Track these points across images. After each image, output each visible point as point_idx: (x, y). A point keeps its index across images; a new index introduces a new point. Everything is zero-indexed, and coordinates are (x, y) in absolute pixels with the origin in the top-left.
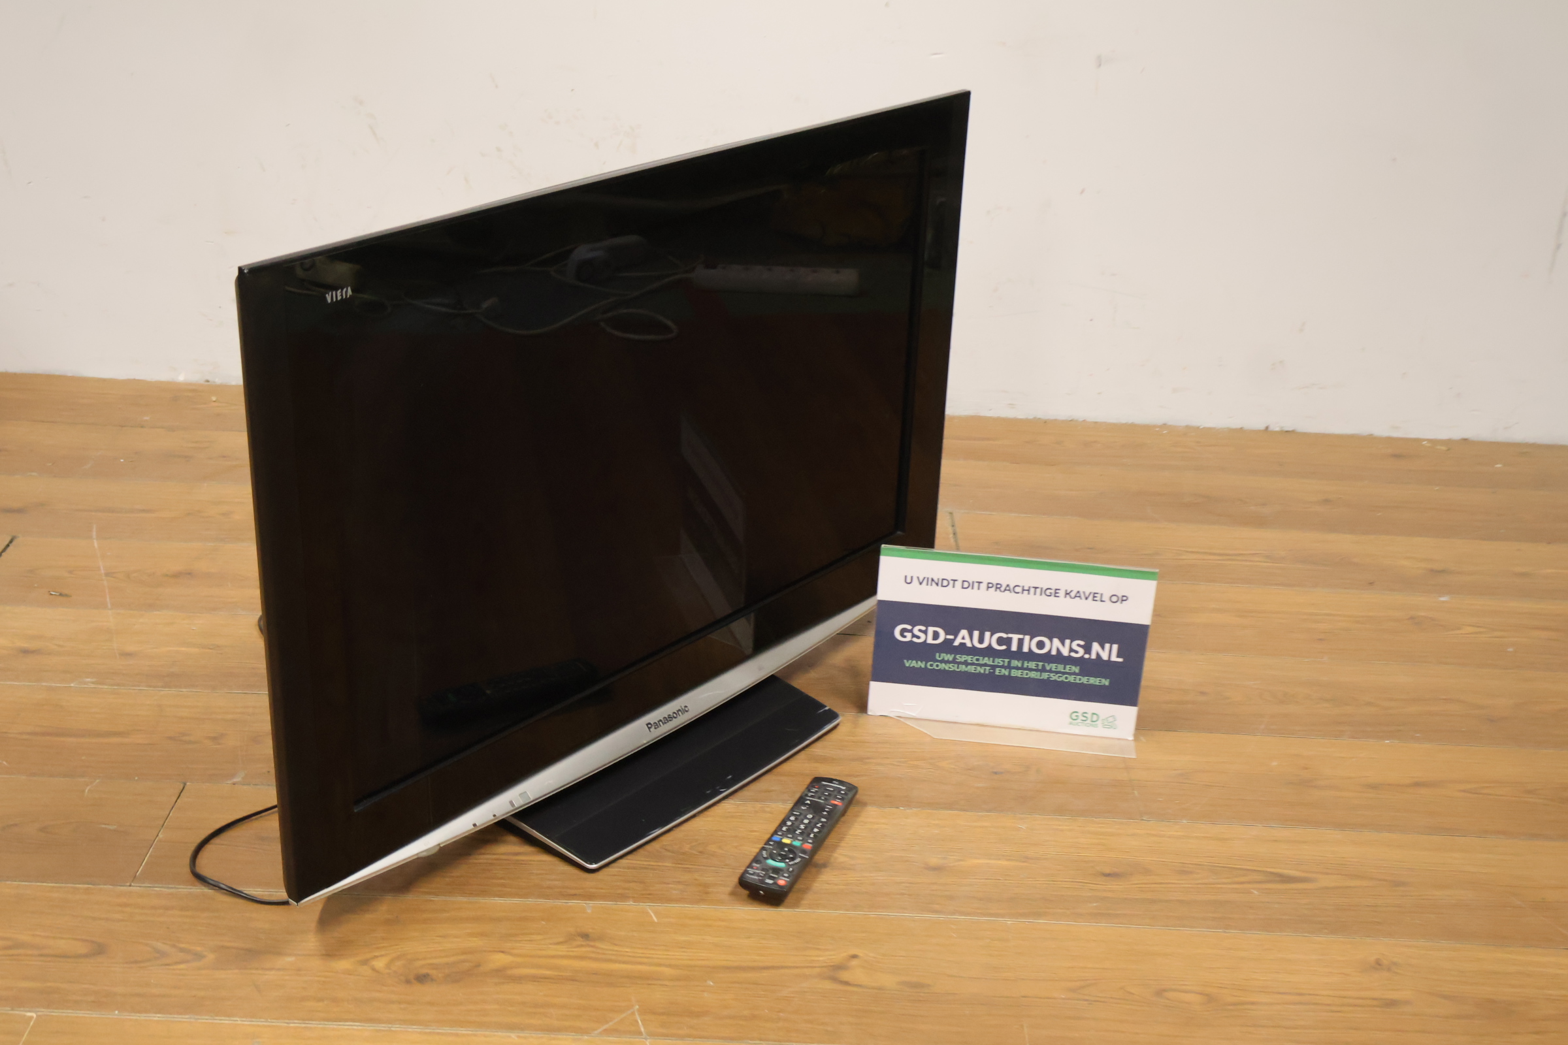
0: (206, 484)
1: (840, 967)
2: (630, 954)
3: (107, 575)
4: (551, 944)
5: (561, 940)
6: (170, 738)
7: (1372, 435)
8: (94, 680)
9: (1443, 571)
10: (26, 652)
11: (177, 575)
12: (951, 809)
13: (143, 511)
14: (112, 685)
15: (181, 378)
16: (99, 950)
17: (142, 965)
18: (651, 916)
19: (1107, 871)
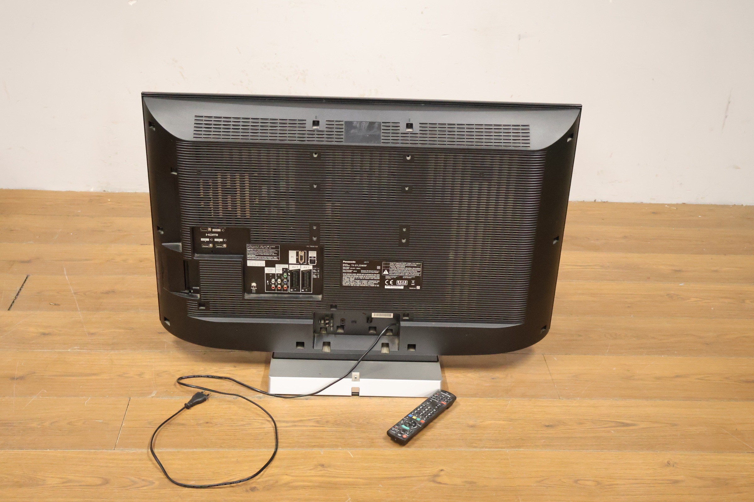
0: (113, 245)
1: (436, 476)
2: (344, 473)
3: (75, 293)
4: (307, 470)
5: (312, 468)
6: (119, 375)
7: (642, 202)
8: (79, 347)
9: (679, 271)
10: (44, 334)
11: (107, 293)
12: (476, 397)
13: (86, 260)
14: (87, 350)
15: (92, 190)
16: (106, 482)
17: (127, 488)
18: (350, 455)
19: (547, 424)
